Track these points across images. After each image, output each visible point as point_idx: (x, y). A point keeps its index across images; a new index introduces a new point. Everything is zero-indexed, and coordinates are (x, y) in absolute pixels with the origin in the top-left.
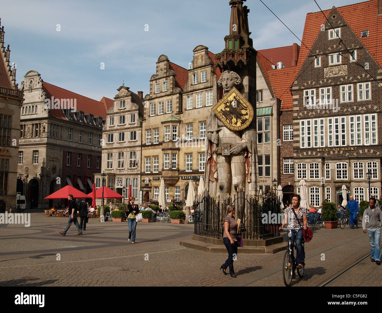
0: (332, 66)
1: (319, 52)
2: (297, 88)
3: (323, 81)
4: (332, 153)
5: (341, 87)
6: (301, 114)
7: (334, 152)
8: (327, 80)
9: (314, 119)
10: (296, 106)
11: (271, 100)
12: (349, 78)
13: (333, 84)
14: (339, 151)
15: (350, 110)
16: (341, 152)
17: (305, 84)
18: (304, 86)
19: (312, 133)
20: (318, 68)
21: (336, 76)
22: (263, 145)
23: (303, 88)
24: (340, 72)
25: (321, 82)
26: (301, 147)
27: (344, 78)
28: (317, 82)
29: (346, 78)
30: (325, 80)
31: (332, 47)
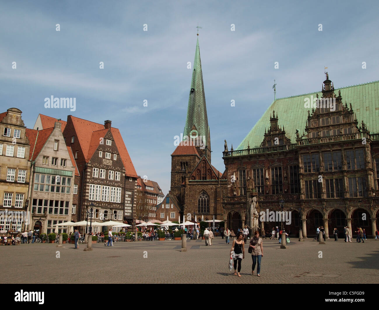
0: (106, 159)
1: (102, 149)
2: (90, 165)
3: (102, 166)
4: (103, 204)
5: (109, 171)
6: (91, 181)
7: (104, 204)
8: (104, 166)
9: (97, 185)
10: (89, 175)
11: (72, 167)
12: (113, 167)
13: (106, 168)
14: (106, 204)
15: (112, 184)
16: (107, 205)
17: (94, 165)
18: (93, 165)
19: (95, 193)
20: (101, 158)
21: (108, 165)
22: (66, 195)
23: (93, 166)
24: (109, 163)
25: (101, 166)
26: (89, 200)
27: (111, 167)
28: (100, 165)
29: (112, 167)
30: (103, 165)
31: (107, 149)
